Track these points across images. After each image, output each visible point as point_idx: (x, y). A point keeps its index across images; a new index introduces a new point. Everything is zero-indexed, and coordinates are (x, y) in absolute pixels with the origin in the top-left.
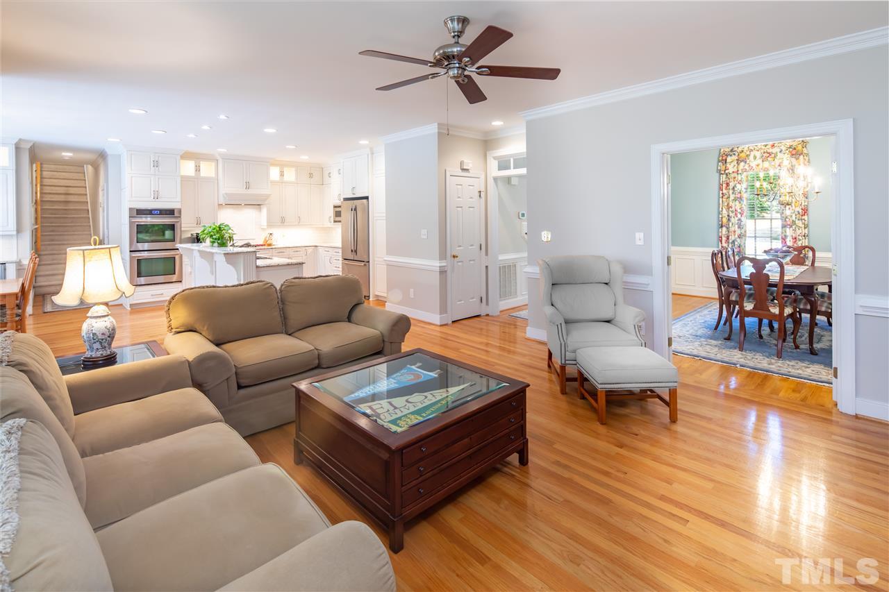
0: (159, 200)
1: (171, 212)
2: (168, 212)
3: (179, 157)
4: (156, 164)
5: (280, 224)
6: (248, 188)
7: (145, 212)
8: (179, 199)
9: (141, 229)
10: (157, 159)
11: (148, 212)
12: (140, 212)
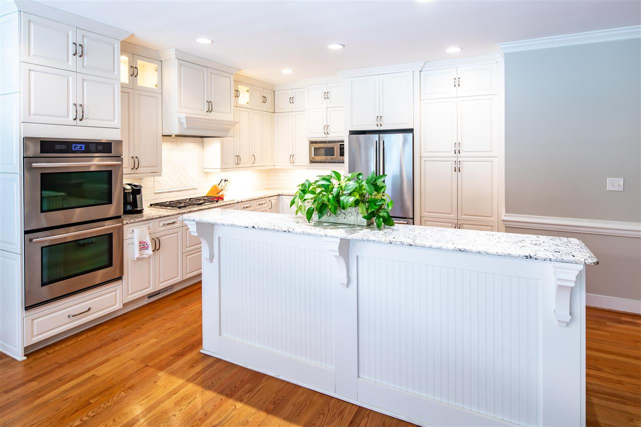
0: (84, 122)
1: (105, 148)
2: (100, 148)
3: (118, 47)
4: (79, 51)
5: (234, 166)
6: (210, 111)
7: (58, 147)
8: (117, 122)
9: (49, 181)
10: (79, 42)
11: (64, 147)
12: (49, 147)
